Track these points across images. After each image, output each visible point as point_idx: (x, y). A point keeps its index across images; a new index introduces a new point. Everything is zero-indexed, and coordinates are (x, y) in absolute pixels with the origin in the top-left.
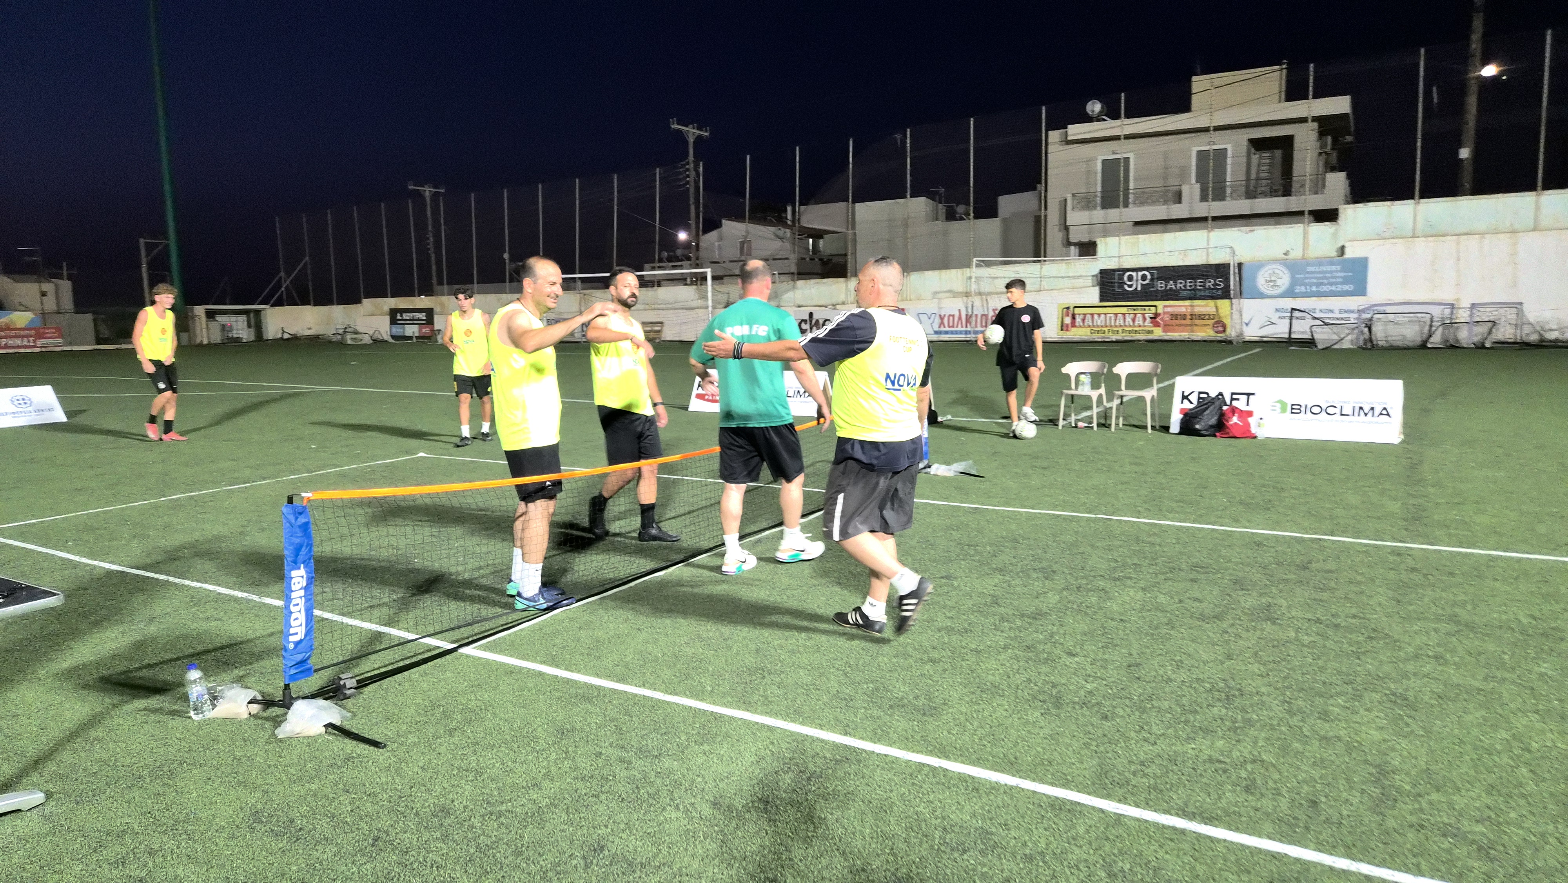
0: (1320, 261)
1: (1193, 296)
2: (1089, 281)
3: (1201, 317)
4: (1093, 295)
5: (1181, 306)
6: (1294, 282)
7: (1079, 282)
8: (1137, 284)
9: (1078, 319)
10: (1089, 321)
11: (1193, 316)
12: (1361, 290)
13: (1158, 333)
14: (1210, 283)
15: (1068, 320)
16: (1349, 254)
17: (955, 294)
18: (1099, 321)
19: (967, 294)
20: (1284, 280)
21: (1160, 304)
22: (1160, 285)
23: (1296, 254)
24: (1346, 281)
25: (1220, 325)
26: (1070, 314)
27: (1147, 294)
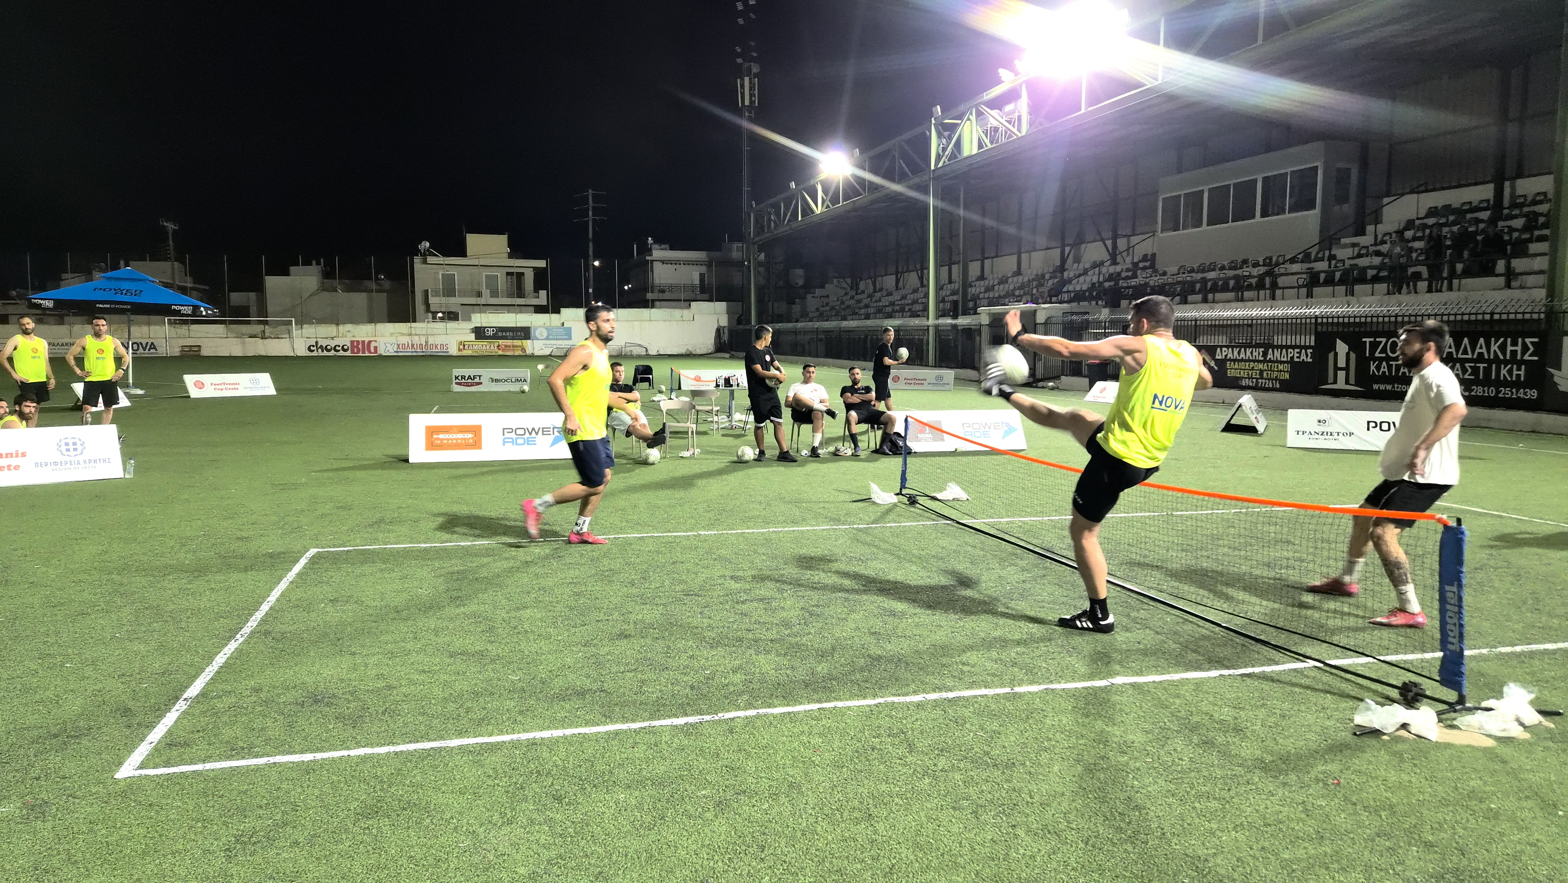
0: (557, 328)
1: (513, 339)
2: (469, 331)
3: (516, 346)
4: (472, 337)
5: (509, 342)
6: (549, 335)
7: (465, 331)
8: (490, 333)
9: (466, 347)
10: (471, 347)
11: (513, 346)
12: (570, 339)
13: (500, 353)
14: (519, 334)
15: (461, 347)
16: (565, 325)
17: (403, 334)
18: (475, 348)
19: (410, 335)
20: (545, 334)
21: (500, 341)
22: (500, 334)
23: (548, 324)
24: (565, 335)
25: (524, 350)
26: (463, 345)
27: (495, 337)
